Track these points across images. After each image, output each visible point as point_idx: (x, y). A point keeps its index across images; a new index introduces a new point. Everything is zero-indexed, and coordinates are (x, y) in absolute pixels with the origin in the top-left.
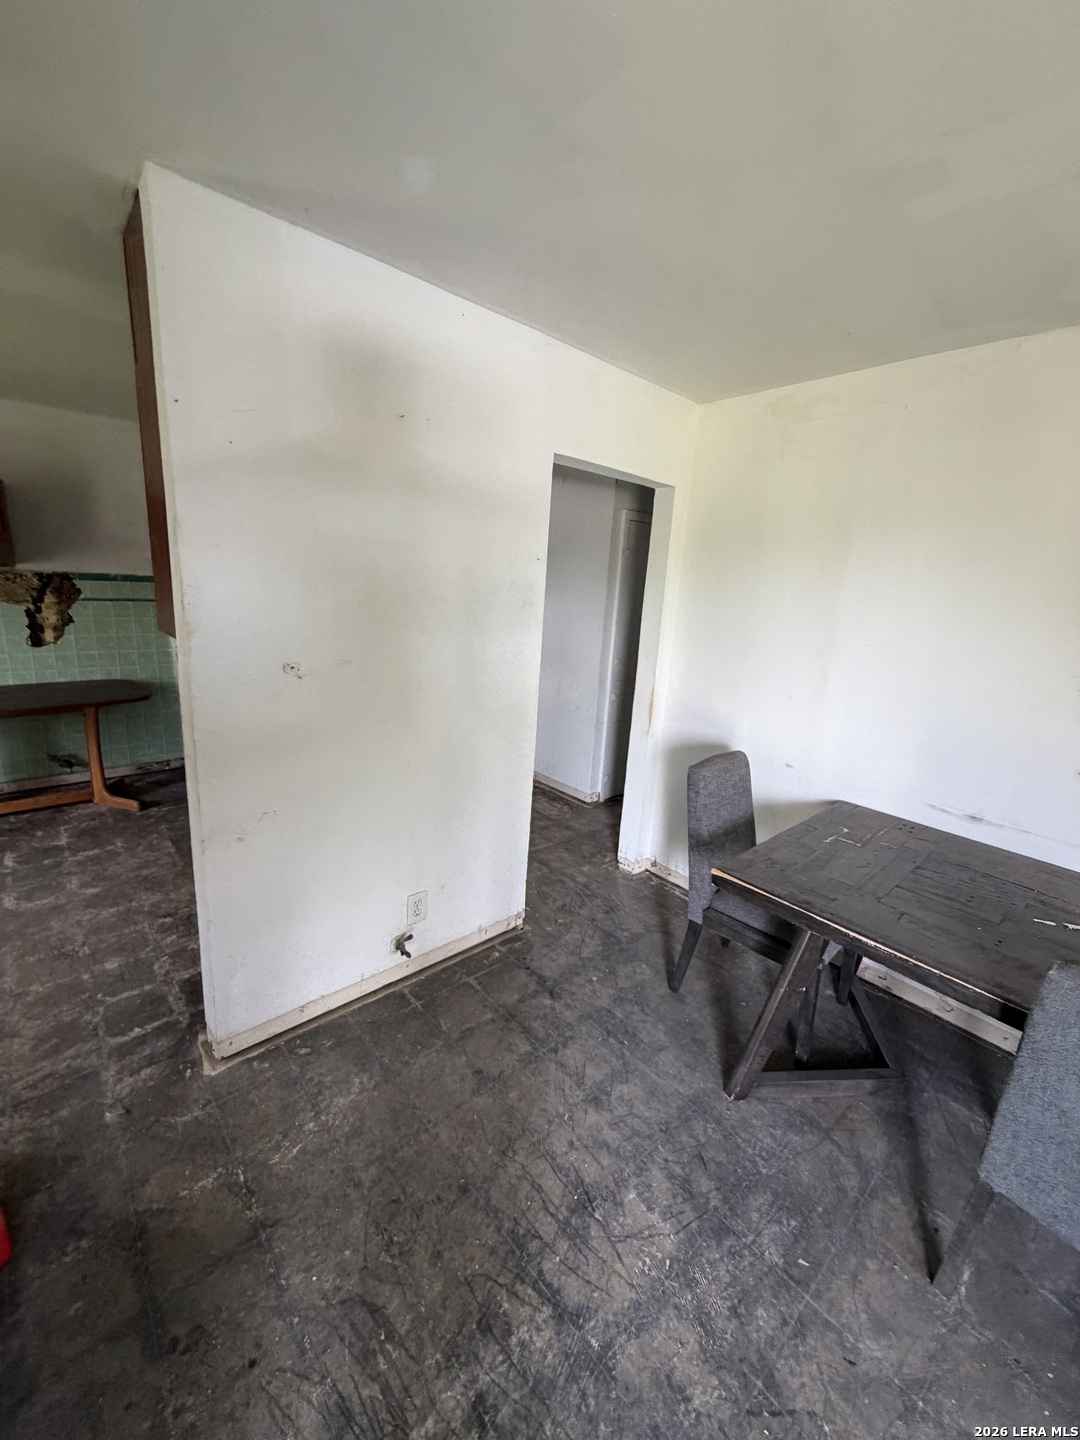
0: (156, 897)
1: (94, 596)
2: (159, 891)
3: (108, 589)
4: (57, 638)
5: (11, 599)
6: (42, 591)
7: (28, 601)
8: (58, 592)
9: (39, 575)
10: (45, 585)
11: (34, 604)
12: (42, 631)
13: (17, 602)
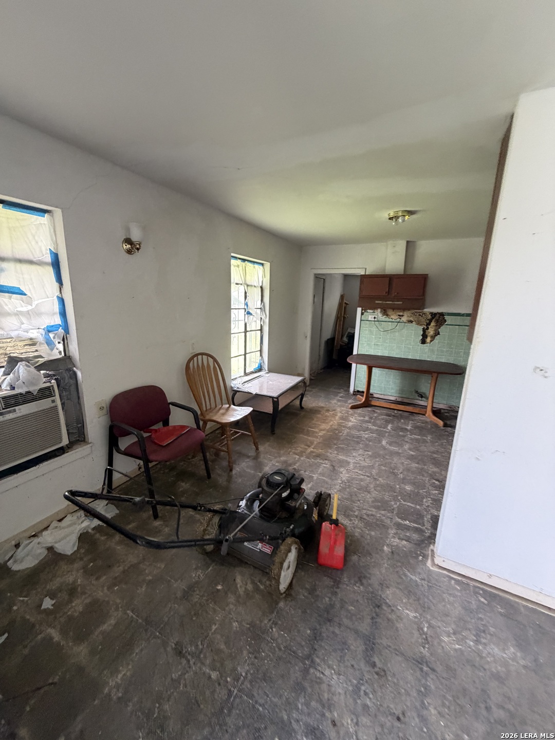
1: (452, 324)
3: (458, 320)
4: (431, 341)
5: (419, 323)
6: (431, 321)
7: (424, 325)
8: (437, 321)
9: (431, 313)
10: (433, 318)
11: (427, 326)
12: (427, 338)
13: (421, 325)
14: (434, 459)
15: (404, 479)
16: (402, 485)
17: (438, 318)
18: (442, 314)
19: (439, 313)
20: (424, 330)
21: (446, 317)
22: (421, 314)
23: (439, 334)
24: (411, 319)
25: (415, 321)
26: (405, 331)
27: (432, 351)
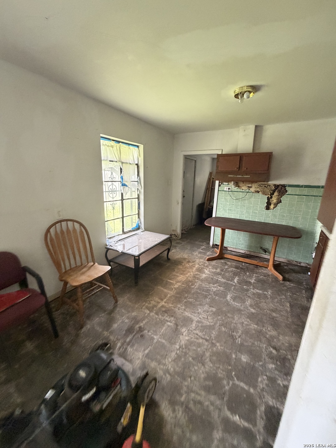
0: (274, 333)
2: (276, 330)
4: (274, 208)
5: (264, 193)
6: (274, 191)
7: (269, 194)
8: (279, 192)
9: (275, 185)
10: (276, 189)
11: (271, 195)
12: (270, 205)
13: (266, 195)
14: (273, 318)
15: (242, 345)
16: (239, 354)
17: (280, 189)
18: (284, 186)
19: (281, 185)
20: (268, 199)
21: (287, 188)
22: (266, 186)
23: (281, 202)
24: (258, 189)
25: (261, 192)
26: (253, 199)
27: (275, 216)
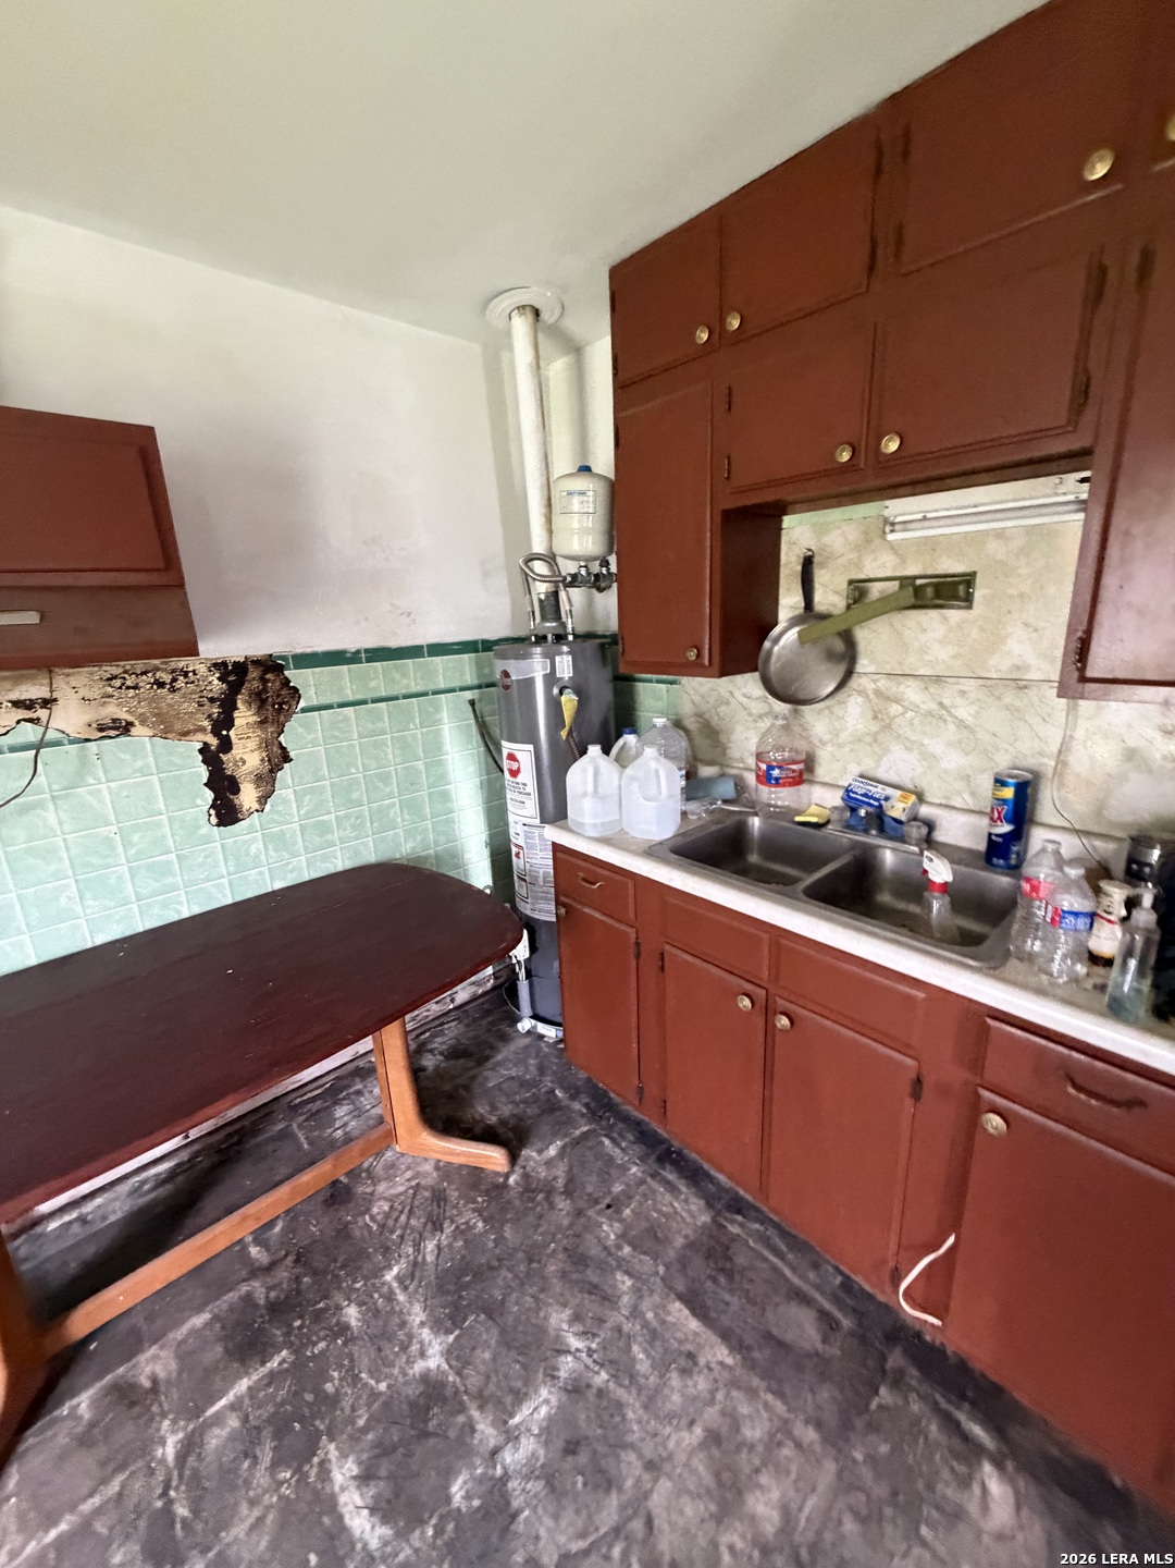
1: (324, 701)
3: (345, 682)
4: (263, 800)
7: (202, 730)
9: (220, 666)
10: (234, 690)
11: (216, 732)
12: (236, 791)
13: (185, 734)
18: (271, 666)
19: (257, 662)
21: (295, 676)
23: (286, 758)
24: (114, 711)
25: (143, 722)
26: (100, 792)
